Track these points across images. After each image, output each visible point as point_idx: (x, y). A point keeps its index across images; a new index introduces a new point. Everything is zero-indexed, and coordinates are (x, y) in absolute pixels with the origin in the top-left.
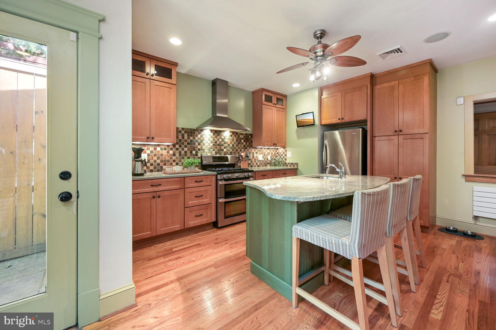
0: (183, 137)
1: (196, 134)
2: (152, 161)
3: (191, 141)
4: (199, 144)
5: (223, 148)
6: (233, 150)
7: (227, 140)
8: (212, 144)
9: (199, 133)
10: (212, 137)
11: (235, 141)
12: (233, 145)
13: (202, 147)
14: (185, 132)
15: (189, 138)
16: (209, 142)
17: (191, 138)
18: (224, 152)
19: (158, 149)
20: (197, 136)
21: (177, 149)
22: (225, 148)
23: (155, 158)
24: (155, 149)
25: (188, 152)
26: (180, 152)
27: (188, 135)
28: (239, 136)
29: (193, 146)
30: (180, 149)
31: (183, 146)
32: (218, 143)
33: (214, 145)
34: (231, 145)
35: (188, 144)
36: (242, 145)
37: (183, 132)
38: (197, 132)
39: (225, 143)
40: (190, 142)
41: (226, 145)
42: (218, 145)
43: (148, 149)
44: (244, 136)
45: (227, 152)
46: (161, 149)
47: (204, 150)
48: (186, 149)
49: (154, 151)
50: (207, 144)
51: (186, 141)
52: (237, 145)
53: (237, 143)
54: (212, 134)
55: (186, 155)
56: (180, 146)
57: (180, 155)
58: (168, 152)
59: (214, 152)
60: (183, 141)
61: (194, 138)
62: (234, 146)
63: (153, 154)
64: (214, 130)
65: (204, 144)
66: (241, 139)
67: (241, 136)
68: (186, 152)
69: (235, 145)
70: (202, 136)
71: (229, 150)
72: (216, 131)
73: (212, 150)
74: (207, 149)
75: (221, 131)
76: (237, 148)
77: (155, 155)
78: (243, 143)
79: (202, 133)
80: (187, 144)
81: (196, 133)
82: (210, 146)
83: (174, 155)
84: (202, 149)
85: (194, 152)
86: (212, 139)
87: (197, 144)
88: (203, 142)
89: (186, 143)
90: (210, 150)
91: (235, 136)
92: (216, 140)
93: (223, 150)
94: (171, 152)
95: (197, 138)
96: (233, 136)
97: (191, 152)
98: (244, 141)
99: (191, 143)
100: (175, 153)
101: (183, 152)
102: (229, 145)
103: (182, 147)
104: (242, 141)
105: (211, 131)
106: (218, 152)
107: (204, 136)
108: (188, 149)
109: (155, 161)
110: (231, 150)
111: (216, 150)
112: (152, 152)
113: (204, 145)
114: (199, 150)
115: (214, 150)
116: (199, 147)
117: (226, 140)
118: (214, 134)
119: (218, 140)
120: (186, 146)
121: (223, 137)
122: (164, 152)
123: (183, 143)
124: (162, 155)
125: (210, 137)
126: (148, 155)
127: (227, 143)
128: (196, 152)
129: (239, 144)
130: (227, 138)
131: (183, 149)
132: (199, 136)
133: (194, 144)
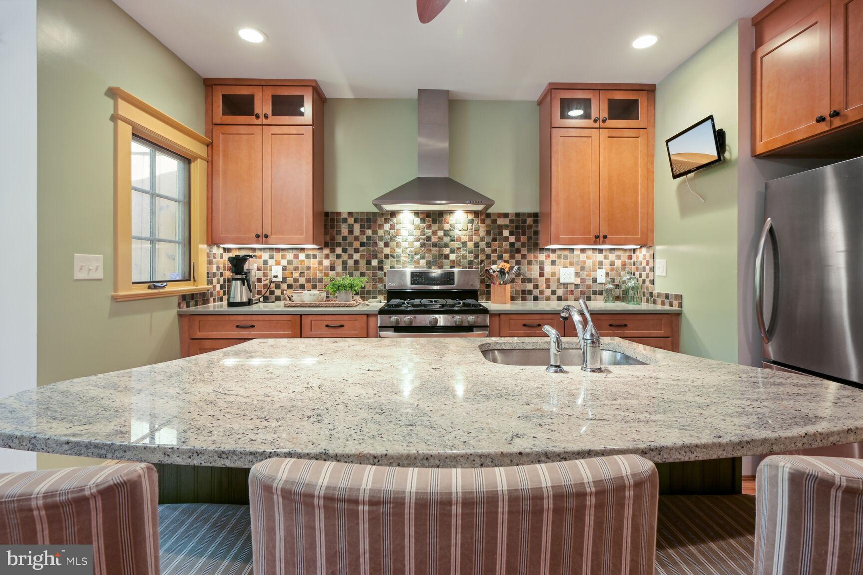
0: (351, 232)
1: (379, 222)
2: (290, 281)
3: (369, 238)
4: (386, 245)
5: (447, 251)
6: (476, 257)
7: (460, 233)
8: (417, 244)
9: (386, 221)
10: (417, 228)
11: (482, 233)
12: (476, 245)
13: (393, 251)
14: (356, 221)
15: (363, 232)
16: (411, 239)
17: (369, 232)
18: (451, 261)
19: (302, 256)
20: (381, 227)
21: (339, 256)
22: (452, 251)
23: (296, 275)
24: (296, 257)
25: (362, 263)
26: (344, 263)
27: (362, 227)
28: (494, 221)
29: (371, 248)
30: (345, 256)
31: (350, 250)
32: (434, 239)
33: (422, 245)
34: (470, 245)
35: (362, 244)
36: (504, 243)
37: (351, 221)
38: (383, 219)
39: (452, 240)
40: (365, 241)
41: (456, 245)
42: (435, 245)
43: (283, 257)
44: (511, 221)
45: (460, 262)
46: (307, 256)
47: (399, 257)
48: (356, 256)
49: (295, 261)
50: (405, 245)
51: (356, 239)
52: (488, 245)
53: (489, 239)
54: (417, 221)
55: (357, 269)
56: (345, 251)
57: (345, 268)
58: (320, 263)
59: (423, 262)
60: (350, 238)
61: (375, 232)
62: (478, 247)
63: (292, 267)
64: (423, 212)
65: (397, 243)
66: (501, 227)
67: (501, 221)
68: (356, 262)
69: (483, 245)
70: (392, 227)
71: (464, 257)
72: (428, 214)
73: (418, 257)
74: (405, 255)
75: (441, 214)
76: (488, 251)
77: (296, 269)
78: (506, 239)
79: (395, 220)
80: (358, 246)
81: (380, 221)
82: (412, 249)
83: (332, 268)
84: (393, 256)
85: (375, 263)
86: (417, 233)
87: (381, 244)
88: (395, 241)
89: (356, 244)
90: (413, 257)
91: (483, 222)
92: (430, 234)
93: (447, 257)
94: (326, 263)
95: (381, 232)
96: (475, 222)
97: (369, 263)
98: (511, 233)
99: (370, 243)
100: (334, 263)
101: (351, 262)
102: (465, 244)
103: (349, 252)
104: (506, 233)
105: (417, 214)
106: (433, 262)
107: (397, 227)
108: (362, 256)
109: (296, 280)
110: (471, 257)
111: (429, 257)
112: (290, 263)
113: (398, 245)
114: (387, 257)
115: (423, 258)
116: (387, 251)
117: (456, 233)
118: (423, 221)
119: (435, 233)
120: (356, 251)
121: (447, 227)
122: (313, 263)
123: (351, 245)
124: (308, 268)
125: (412, 227)
126: (284, 269)
127: (459, 239)
128: (378, 262)
129: (494, 240)
130: (460, 227)
131: (351, 256)
132: (387, 227)
133: (376, 244)
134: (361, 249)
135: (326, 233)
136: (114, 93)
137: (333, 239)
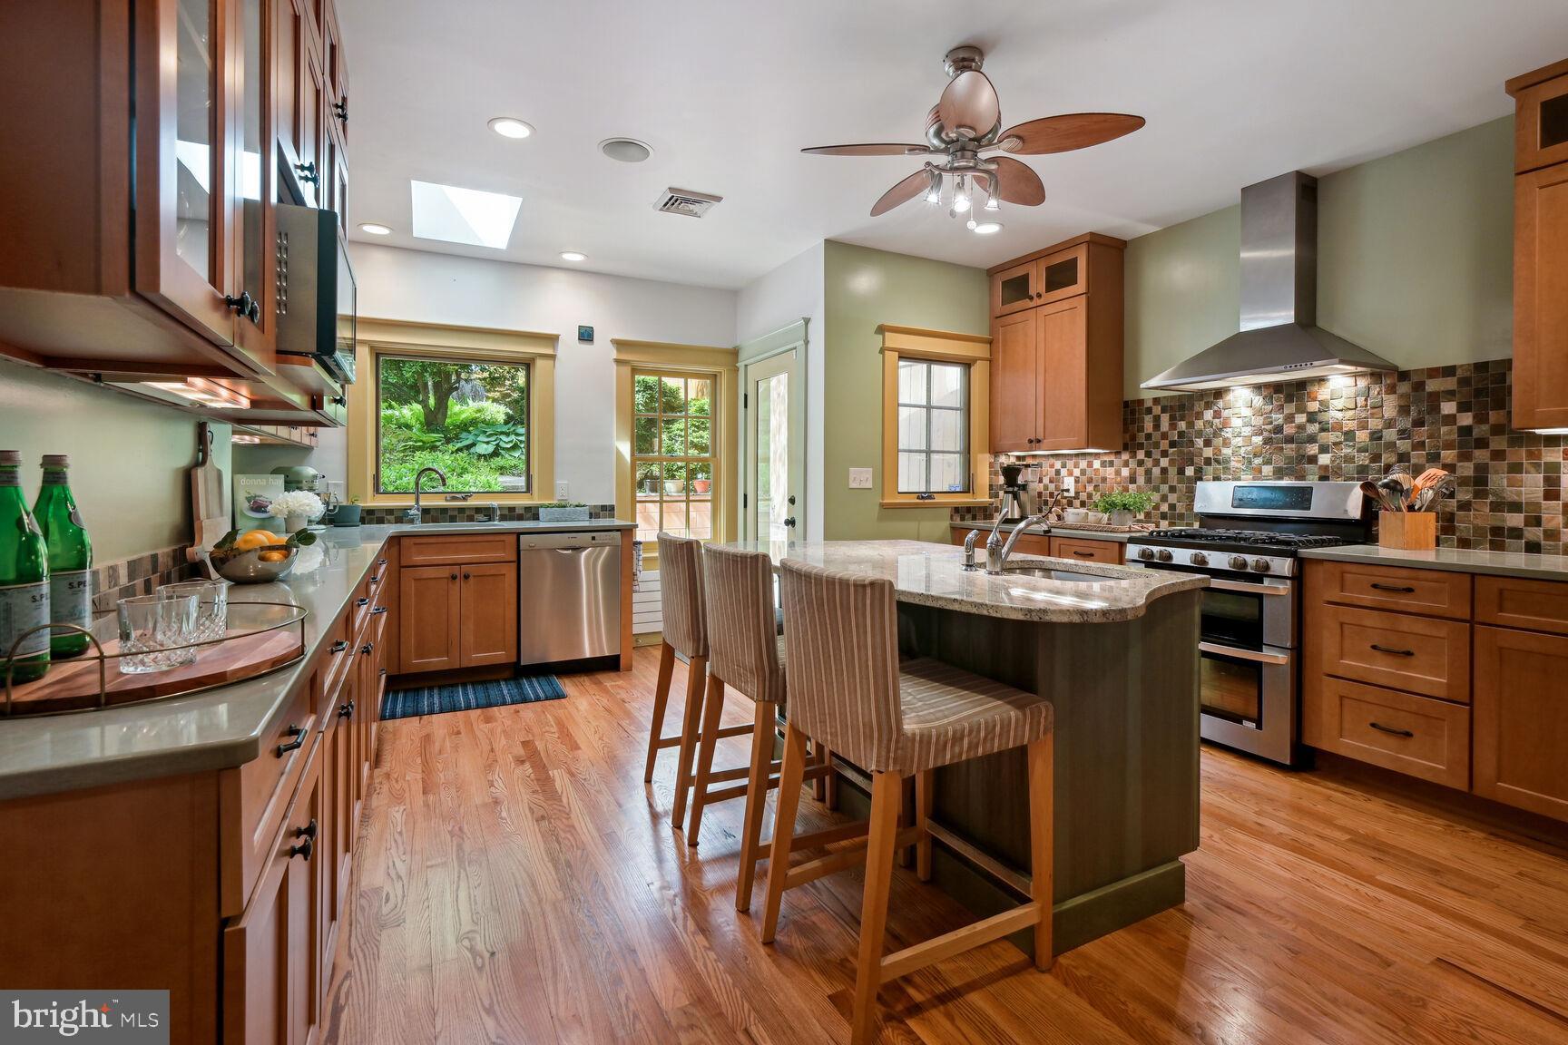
0: (1157, 426)
1: (1197, 408)
2: (1083, 496)
3: (1181, 434)
4: (1208, 443)
5: (1312, 449)
6: (1376, 458)
7: (1339, 415)
8: (1258, 440)
9: (1208, 406)
10: (1259, 412)
11: (1390, 410)
12: (1376, 436)
13: (1218, 451)
14: (1164, 410)
15: (1173, 426)
16: (1247, 431)
17: (1182, 425)
18: (1321, 467)
19: (1097, 464)
20: (1199, 415)
21: (1141, 463)
22: (1324, 449)
23: (1090, 488)
24: (1090, 465)
25: (1173, 472)
26: (1148, 472)
27: (1172, 418)
28: (1419, 386)
29: (1186, 450)
30: (1149, 463)
31: (1156, 454)
32: (1289, 430)
33: (1267, 441)
34: (1362, 436)
35: (1172, 445)
36: (1444, 429)
37: (1157, 410)
38: (1202, 403)
39: (1323, 430)
40: (1176, 438)
41: (1331, 437)
42: (1290, 440)
43: (1076, 466)
44: (1464, 382)
45: (1341, 468)
46: (1103, 464)
47: (1227, 461)
48: (1164, 462)
49: (1089, 470)
50: (1238, 441)
51: (1164, 436)
52: (1403, 434)
53: (1405, 423)
54: (1258, 401)
55: (1164, 481)
56: (1148, 454)
57: (1148, 480)
58: (1118, 473)
59: (1267, 470)
60: (1156, 436)
61: (1191, 425)
62: (1380, 438)
63: (1084, 479)
64: (1267, 385)
65: (1225, 440)
66: (1435, 399)
67: (1432, 385)
68: (1164, 471)
69: (1390, 435)
70: (1217, 415)
71: (1349, 459)
72: (1277, 388)
73: (1258, 461)
74: (1236, 459)
75: (1301, 385)
76: (1403, 445)
77: (1090, 481)
78: (1450, 419)
79: (1221, 403)
80: (1167, 447)
81: (1198, 406)
82: (1250, 448)
83: (1133, 480)
84: (1217, 461)
85: (1190, 471)
86: (1259, 421)
87: (1200, 442)
88: (1221, 436)
89: (1164, 444)
90: (1250, 462)
91: (1392, 390)
92: (1280, 421)
93: (1313, 460)
94: (1125, 472)
95: (1199, 424)
96: (1375, 391)
97: (1181, 472)
98: (1463, 408)
99: (1183, 441)
100: (1135, 473)
101: (1156, 471)
102: (1350, 435)
103: (1154, 456)
104: (1448, 408)
105: (1258, 388)
106: (1287, 468)
107: (1225, 413)
108: (1172, 462)
109: (1090, 496)
110: (1363, 459)
111: (1279, 460)
112: (1083, 472)
113: (1226, 443)
114: (1208, 461)
115: (1268, 462)
116: (1208, 452)
117: (1333, 415)
118: (1268, 399)
119: (1290, 418)
120: (1164, 454)
121: (1313, 406)
122: (1110, 472)
123: (1157, 445)
124: (1104, 480)
125: (1247, 412)
126: (1077, 481)
127: (1338, 426)
128: (1195, 469)
129: (1419, 423)
130: (1339, 404)
131: (1157, 463)
132: (1208, 415)
133: (1192, 443)
134: (1172, 450)
135: (1126, 430)
136: (881, 330)
137: (1133, 438)
